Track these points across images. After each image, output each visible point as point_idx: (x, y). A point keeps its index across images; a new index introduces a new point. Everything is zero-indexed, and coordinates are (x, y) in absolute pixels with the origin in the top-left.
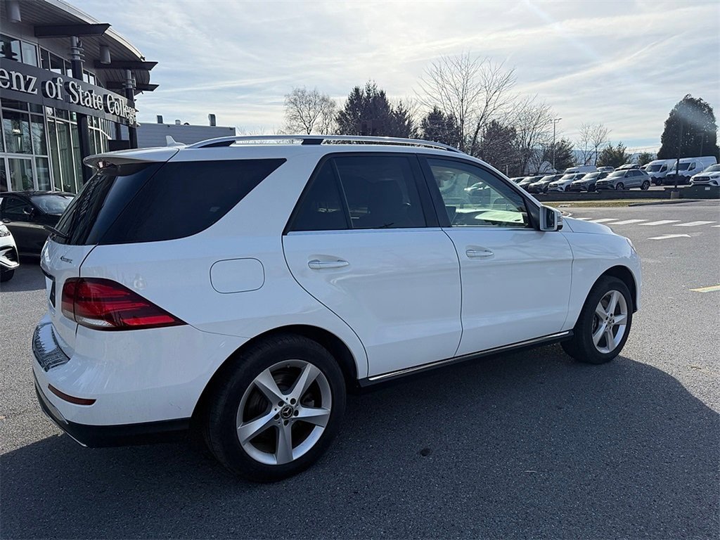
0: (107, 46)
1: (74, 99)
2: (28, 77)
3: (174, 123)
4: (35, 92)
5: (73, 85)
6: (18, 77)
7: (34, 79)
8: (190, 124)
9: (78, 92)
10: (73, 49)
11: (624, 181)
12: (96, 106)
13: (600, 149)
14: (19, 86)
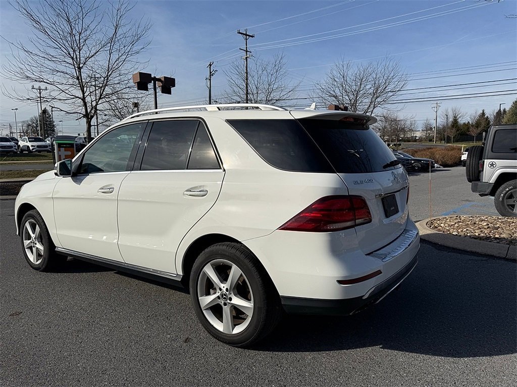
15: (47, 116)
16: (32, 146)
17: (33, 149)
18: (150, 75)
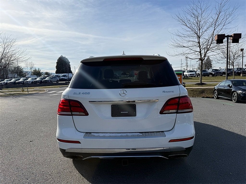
11: (51, 80)
13: (32, 70)
15: (209, 60)
16: (188, 74)
17: (188, 76)
18: (225, 34)
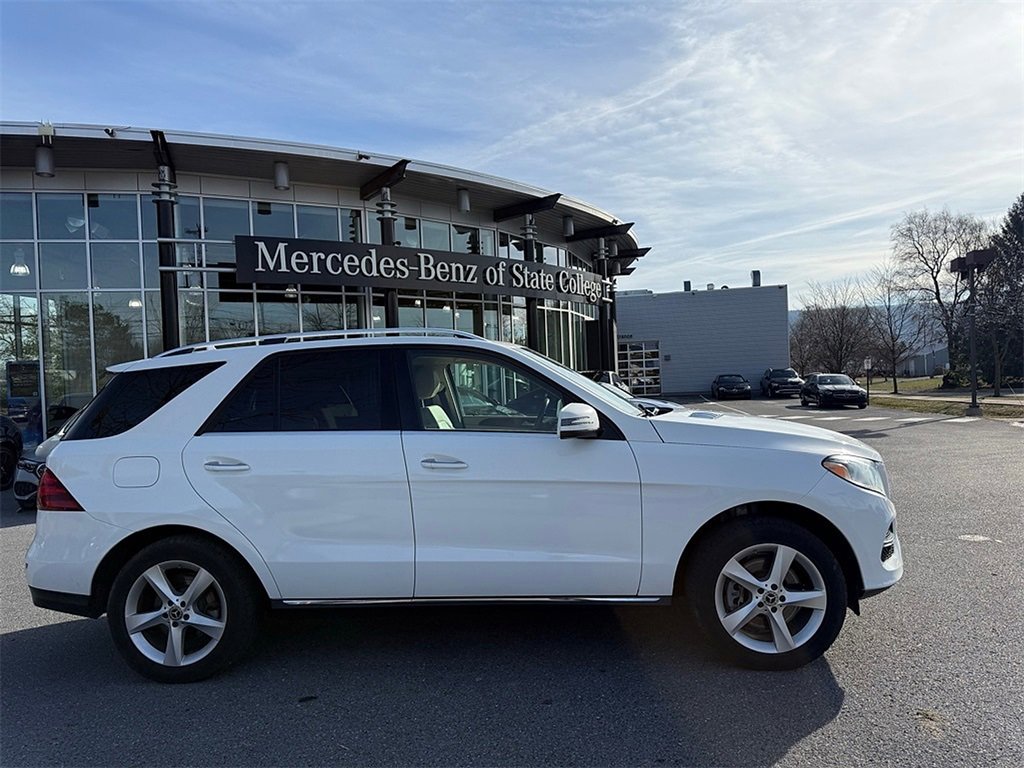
0: (571, 216)
1: (518, 283)
2: (468, 266)
3: (706, 289)
4: (475, 281)
5: (518, 268)
6: (458, 269)
7: (475, 268)
8: (730, 287)
9: (523, 275)
10: (525, 229)
12: (545, 286)
14: (458, 277)
